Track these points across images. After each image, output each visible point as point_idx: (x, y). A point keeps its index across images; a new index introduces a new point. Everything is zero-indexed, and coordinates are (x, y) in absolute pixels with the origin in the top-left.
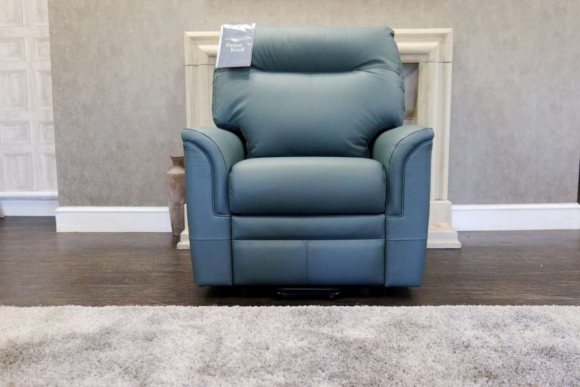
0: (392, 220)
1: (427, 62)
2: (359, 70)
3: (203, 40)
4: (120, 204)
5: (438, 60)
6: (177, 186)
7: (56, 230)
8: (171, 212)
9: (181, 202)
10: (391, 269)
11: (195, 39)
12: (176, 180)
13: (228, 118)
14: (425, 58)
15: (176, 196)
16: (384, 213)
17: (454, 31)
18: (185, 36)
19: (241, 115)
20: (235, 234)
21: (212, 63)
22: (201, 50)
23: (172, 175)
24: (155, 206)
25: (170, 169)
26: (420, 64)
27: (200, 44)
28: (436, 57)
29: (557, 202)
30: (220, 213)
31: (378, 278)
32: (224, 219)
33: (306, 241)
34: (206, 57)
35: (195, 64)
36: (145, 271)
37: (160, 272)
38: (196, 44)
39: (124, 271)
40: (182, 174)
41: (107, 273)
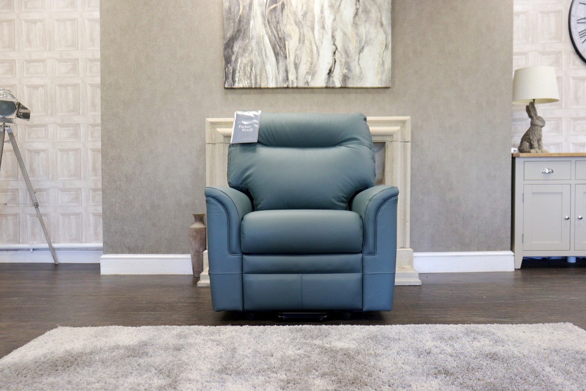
0: (368, 258)
1: (391, 142)
2: (340, 146)
3: (220, 125)
4: (152, 252)
5: (400, 140)
6: (198, 237)
7: (100, 273)
8: (193, 258)
9: (201, 250)
11: (213, 124)
12: (197, 232)
13: (240, 182)
14: (390, 138)
15: (197, 245)
16: (361, 252)
17: (412, 118)
18: (206, 122)
19: (250, 179)
20: (245, 269)
21: (226, 142)
22: (218, 132)
23: (194, 228)
24: (179, 254)
25: (192, 224)
26: (386, 143)
27: (218, 128)
28: (398, 137)
29: (495, 250)
30: (233, 253)
31: (358, 305)
32: (237, 257)
33: (301, 275)
34: (222, 137)
35: (213, 143)
36: (172, 302)
37: (184, 303)
38: (214, 128)
39: (156, 303)
40: (202, 228)
41: (142, 303)
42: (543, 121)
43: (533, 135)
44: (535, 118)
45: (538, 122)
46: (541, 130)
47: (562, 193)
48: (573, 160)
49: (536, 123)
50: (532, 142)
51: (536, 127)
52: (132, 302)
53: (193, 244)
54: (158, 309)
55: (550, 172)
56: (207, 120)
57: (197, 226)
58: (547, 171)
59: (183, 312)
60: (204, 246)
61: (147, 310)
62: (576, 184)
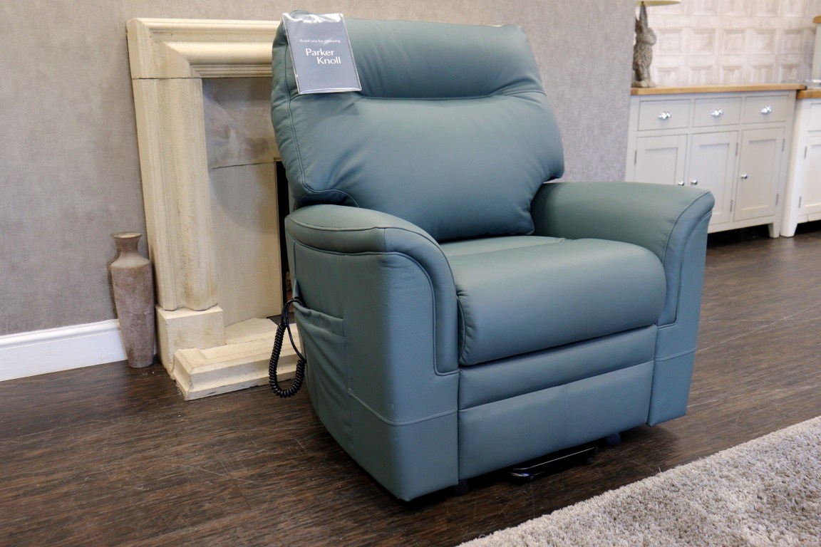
3: (172, 35)
6: (138, 287)
9: (145, 313)
10: (658, 402)
11: (156, 31)
13: (332, 183)
15: (137, 303)
16: (655, 323)
20: (465, 401)
21: (193, 76)
23: (127, 269)
24: (84, 323)
27: (168, 41)
30: (443, 370)
31: (645, 418)
32: (451, 377)
33: (563, 386)
34: (186, 65)
35: (159, 77)
36: (204, 468)
37: (236, 465)
38: (161, 41)
39: (169, 481)
40: (145, 266)
41: (141, 493)
42: (654, 37)
43: (642, 57)
44: (645, 31)
45: (650, 38)
46: (651, 50)
47: (677, 148)
48: (692, 98)
49: (647, 39)
50: (641, 69)
51: (647, 46)
52: (107, 494)
53: (129, 301)
54: (207, 506)
55: (667, 117)
56: (140, 22)
57: (131, 262)
58: (664, 116)
59: (281, 501)
60: (152, 301)
61: (185, 516)
62: (693, 134)
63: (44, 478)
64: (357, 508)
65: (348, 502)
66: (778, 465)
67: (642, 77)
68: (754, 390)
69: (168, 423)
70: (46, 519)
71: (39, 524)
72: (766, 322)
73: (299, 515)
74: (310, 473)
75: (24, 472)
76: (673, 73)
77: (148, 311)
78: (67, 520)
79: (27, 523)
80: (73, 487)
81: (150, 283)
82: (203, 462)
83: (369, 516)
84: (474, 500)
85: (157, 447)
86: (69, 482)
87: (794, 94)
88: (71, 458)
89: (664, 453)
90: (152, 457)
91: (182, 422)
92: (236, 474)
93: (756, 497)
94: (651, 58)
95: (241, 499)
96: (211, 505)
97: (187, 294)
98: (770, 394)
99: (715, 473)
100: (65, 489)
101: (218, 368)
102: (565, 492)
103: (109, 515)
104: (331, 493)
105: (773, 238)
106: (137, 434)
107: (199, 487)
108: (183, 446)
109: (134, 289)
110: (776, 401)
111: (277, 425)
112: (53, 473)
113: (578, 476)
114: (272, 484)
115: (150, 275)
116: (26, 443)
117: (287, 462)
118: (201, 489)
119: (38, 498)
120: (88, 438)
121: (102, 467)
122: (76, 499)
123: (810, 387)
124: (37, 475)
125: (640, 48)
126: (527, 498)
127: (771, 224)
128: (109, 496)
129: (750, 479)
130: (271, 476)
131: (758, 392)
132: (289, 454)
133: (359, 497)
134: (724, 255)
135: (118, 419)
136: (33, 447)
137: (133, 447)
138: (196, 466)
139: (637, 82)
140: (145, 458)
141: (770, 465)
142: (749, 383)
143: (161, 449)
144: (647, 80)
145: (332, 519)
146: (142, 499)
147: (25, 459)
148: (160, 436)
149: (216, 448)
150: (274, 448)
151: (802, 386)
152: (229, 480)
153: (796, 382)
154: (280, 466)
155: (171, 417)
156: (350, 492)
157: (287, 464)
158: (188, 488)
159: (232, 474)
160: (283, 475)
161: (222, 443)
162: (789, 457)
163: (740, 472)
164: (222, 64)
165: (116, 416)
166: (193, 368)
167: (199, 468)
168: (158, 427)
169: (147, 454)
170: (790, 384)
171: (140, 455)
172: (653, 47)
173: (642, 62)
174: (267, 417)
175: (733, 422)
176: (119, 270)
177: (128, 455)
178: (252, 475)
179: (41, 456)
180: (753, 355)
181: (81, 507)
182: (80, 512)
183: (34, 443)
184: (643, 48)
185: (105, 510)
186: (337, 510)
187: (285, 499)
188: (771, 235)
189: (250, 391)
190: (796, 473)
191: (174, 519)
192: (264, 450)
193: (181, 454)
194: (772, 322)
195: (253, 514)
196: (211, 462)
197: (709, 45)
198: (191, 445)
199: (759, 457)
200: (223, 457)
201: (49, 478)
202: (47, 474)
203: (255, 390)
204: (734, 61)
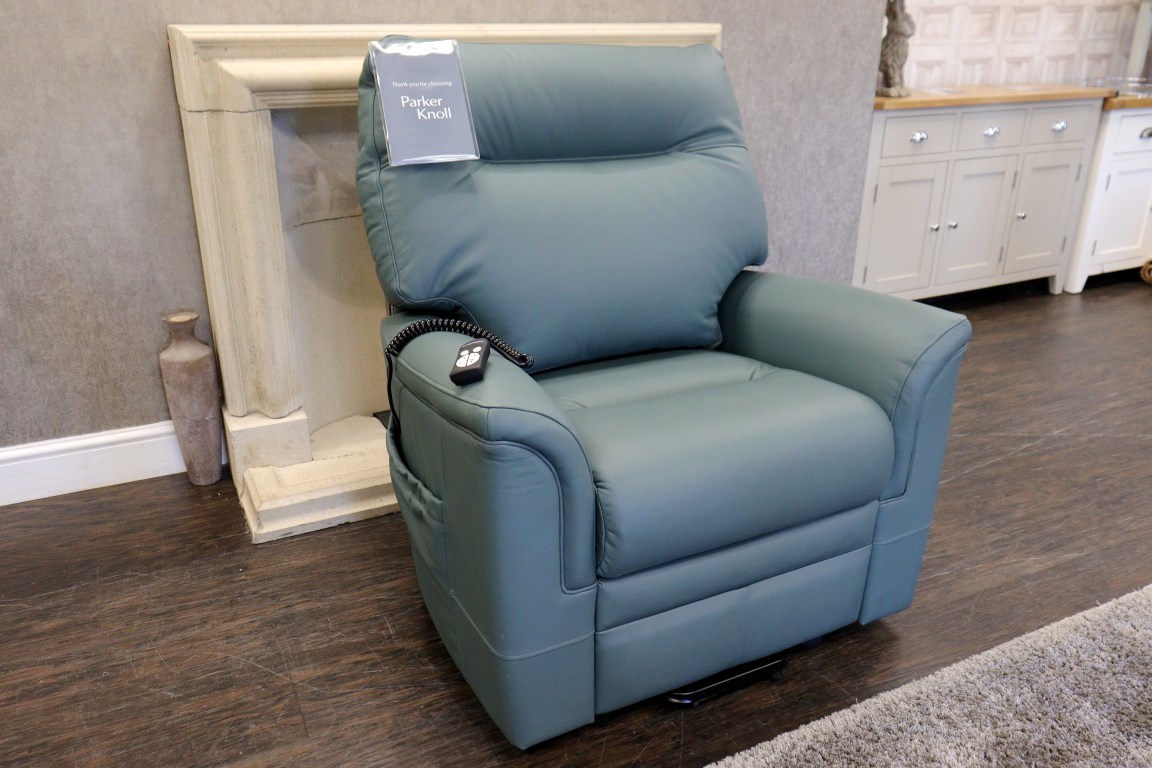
2: (682, 150)
3: (226, 49)
4: (40, 435)
6: (195, 386)
8: (183, 441)
9: (207, 418)
11: (204, 46)
12: (191, 375)
15: (195, 406)
16: (878, 498)
17: (723, 28)
19: (472, 283)
21: (258, 108)
22: (231, 75)
23: (178, 363)
24: (130, 425)
27: (221, 58)
33: (744, 589)
34: (247, 93)
35: (211, 107)
36: (258, 662)
37: (300, 659)
38: (210, 59)
39: (209, 681)
40: (204, 358)
41: (170, 701)
43: (893, 54)
44: (900, 17)
45: (906, 28)
47: (933, 180)
48: (959, 111)
49: (903, 30)
50: (891, 71)
51: (902, 39)
52: (127, 700)
53: (184, 404)
54: (253, 728)
55: (922, 139)
56: (180, 33)
57: (186, 353)
58: (918, 137)
59: (348, 724)
60: (215, 403)
61: (222, 745)
62: (956, 160)
63: (50, 670)
64: (447, 742)
65: (436, 731)
66: (1018, 700)
67: (892, 82)
68: (1000, 557)
69: (224, 581)
70: (42, 741)
71: (31, 749)
72: (1029, 437)
73: (369, 750)
74: (392, 678)
75: (26, 659)
76: (936, 68)
77: (211, 415)
78: (68, 743)
79: (15, 748)
80: (84, 687)
81: (211, 379)
82: (258, 651)
83: (460, 757)
84: (604, 735)
85: (204, 621)
86: (82, 678)
87: (1099, 103)
88: (91, 636)
89: (868, 664)
90: (194, 640)
91: (244, 580)
92: (299, 674)
93: (982, 756)
94: (906, 56)
95: (297, 719)
96: (258, 728)
97: (260, 395)
98: (1021, 565)
99: (931, 710)
100: (74, 690)
101: (294, 502)
102: (728, 726)
103: (124, 738)
104: (416, 713)
105: (1053, 295)
106: (183, 598)
107: (247, 695)
108: (238, 622)
109: (190, 388)
110: (1028, 577)
111: (364, 591)
112: (64, 662)
113: (747, 699)
114: (341, 695)
115: (211, 370)
116: (39, 607)
117: (367, 656)
118: (250, 698)
119: (39, 704)
120: (118, 604)
121: (128, 654)
122: (86, 709)
123: (1075, 555)
124: (43, 663)
125: (893, 41)
126: (675, 734)
127: (1053, 277)
128: (129, 704)
129: (978, 724)
130: (343, 680)
131: (1005, 561)
132: (371, 643)
133: (452, 723)
134: (986, 322)
135: (162, 571)
136: (44, 615)
137: (172, 621)
138: (248, 658)
139: (885, 89)
140: (185, 641)
141: (1008, 700)
142: (995, 544)
143: (208, 626)
144: (898, 87)
145: (411, 759)
146: (169, 713)
147: (33, 636)
148: (211, 603)
149: (279, 627)
150: (355, 632)
151: (1067, 552)
152: (286, 686)
153: (1059, 546)
154: (356, 663)
155: (229, 571)
156: (441, 713)
157: (365, 661)
158: (233, 695)
159: (293, 673)
160: (359, 678)
161: (287, 619)
162: (1035, 687)
163: (966, 710)
164: (297, 90)
165: (159, 567)
166: (262, 502)
167: (251, 661)
168: (210, 588)
169: (189, 634)
170: (1049, 549)
171: (177, 636)
172: (910, 41)
173: (894, 61)
174: (351, 577)
175: (966, 612)
176: (170, 364)
177: (164, 634)
178: (319, 678)
179: (53, 631)
180: (1007, 495)
181: (90, 722)
182: (87, 730)
183: (48, 609)
184: (896, 41)
185: (119, 729)
186: (420, 744)
187: (356, 721)
188: (1051, 291)
189: (338, 531)
190: (1042, 714)
191: (207, 749)
192: (340, 633)
193: (232, 636)
194: (1038, 438)
195: (309, 746)
196: (269, 653)
197: (990, 29)
198: (247, 620)
199: (994, 685)
200: (285, 645)
201: (58, 670)
202: (56, 663)
203: (345, 530)
204: (1022, 50)
